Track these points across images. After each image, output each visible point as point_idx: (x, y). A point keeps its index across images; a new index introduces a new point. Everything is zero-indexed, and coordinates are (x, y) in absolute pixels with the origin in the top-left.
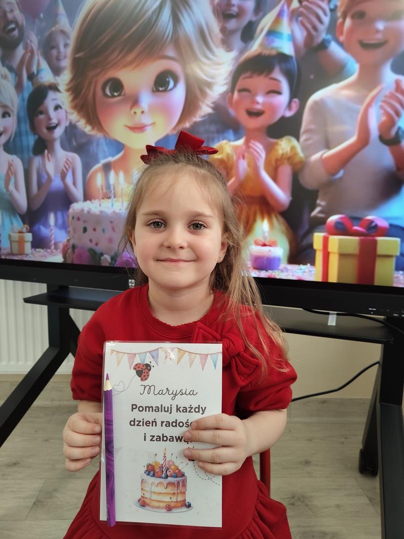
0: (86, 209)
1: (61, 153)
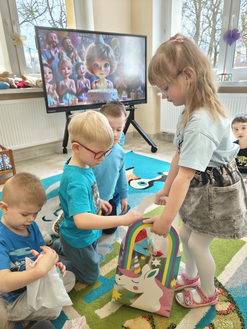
1: (85, 79)
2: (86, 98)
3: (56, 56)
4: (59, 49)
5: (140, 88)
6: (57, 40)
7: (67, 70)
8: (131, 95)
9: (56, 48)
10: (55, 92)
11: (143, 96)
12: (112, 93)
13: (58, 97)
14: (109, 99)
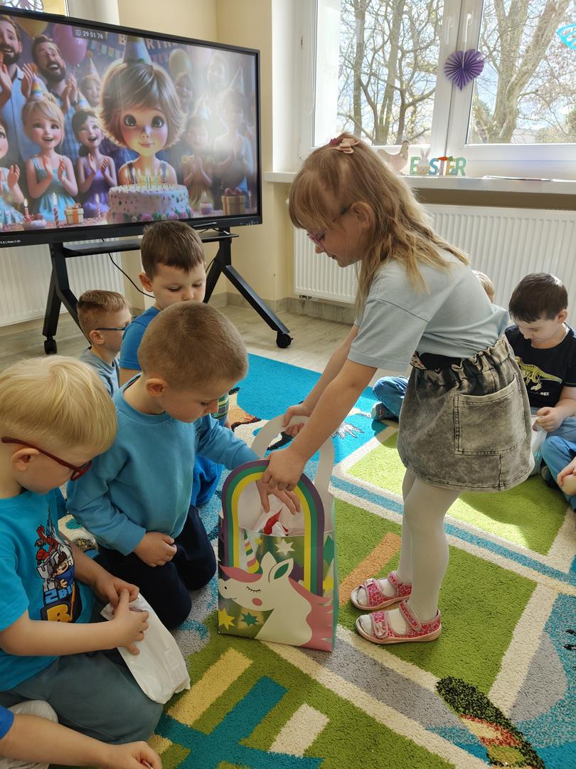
0: (120, 190)
1: (100, 156)
2: (105, 209)
3: (15, 88)
4: (23, 70)
5: (244, 185)
6: (16, 44)
7: (48, 128)
8: (223, 201)
9: (15, 67)
10: (17, 187)
11: (253, 206)
12: (173, 196)
13: (26, 204)
14: (166, 212)
